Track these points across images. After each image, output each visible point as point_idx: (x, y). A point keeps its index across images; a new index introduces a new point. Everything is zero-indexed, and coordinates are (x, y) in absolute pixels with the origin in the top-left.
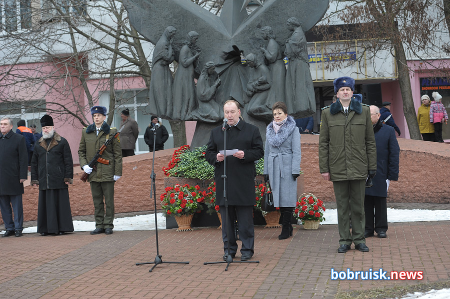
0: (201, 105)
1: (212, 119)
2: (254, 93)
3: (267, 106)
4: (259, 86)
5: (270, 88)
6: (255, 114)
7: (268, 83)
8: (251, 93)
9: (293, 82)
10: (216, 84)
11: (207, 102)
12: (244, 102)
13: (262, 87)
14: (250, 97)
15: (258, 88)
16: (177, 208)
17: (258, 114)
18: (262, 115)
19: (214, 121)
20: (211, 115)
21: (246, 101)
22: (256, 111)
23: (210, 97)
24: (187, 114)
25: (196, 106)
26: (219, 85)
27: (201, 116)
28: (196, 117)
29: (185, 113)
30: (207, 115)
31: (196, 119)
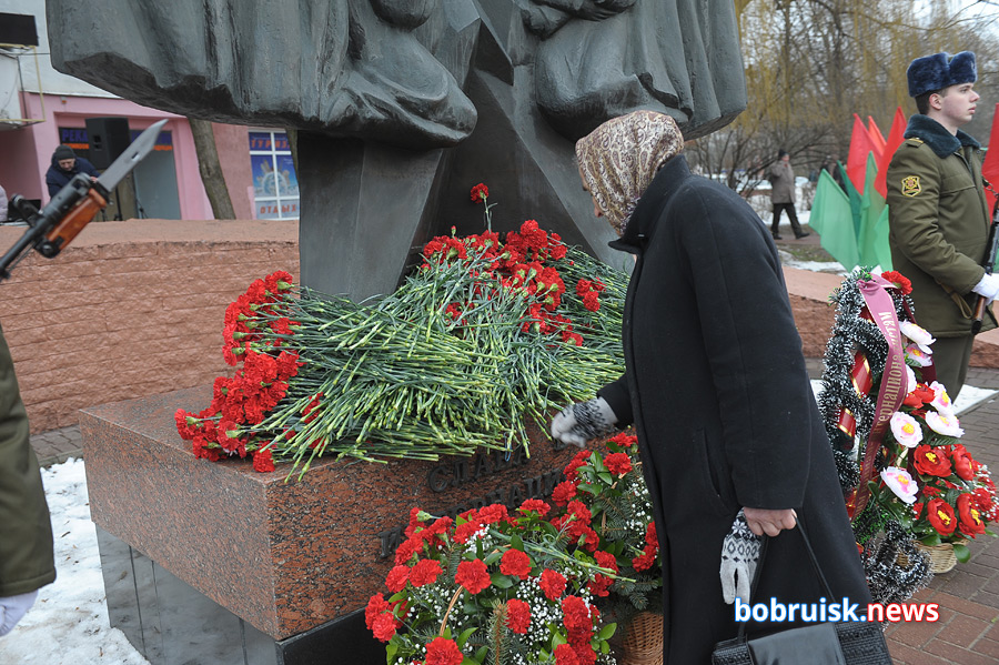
2: (570, 18)
3: (645, 80)
5: (634, 4)
12: (513, 56)
22: (619, 97)
25: (351, 48)
27: (401, 101)
28: (381, 106)
29: (317, 74)
30: (436, 98)
31: (381, 116)
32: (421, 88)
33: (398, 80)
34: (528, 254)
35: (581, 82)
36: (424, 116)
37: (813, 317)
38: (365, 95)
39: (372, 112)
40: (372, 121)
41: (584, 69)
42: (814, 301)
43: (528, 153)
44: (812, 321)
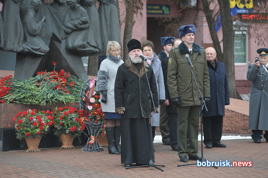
0: (29, 38)
1: (42, 52)
2: (73, 31)
3: (88, 43)
4: (81, 25)
5: (88, 27)
6: (79, 49)
7: (88, 23)
8: (70, 31)
9: (108, 23)
10: (43, 20)
11: (35, 36)
12: (62, 38)
13: (84, 26)
14: (68, 34)
15: (80, 26)
16: (38, 130)
17: (81, 49)
18: (85, 51)
19: (43, 54)
20: (41, 49)
21: (64, 37)
22: (80, 47)
23: (39, 32)
24: (18, 47)
25: (25, 39)
26: (45, 21)
27: (32, 48)
28: (28, 49)
29: (17, 45)
30: (38, 48)
31: (28, 51)
32: (36, 46)
33: (32, 45)
34: (61, 76)
35: (73, 43)
36: (36, 51)
37: (231, 117)
38: (25, 48)
39: (26, 50)
40: (26, 52)
41: (74, 41)
42: (231, 111)
43: (64, 57)
44: (231, 119)
